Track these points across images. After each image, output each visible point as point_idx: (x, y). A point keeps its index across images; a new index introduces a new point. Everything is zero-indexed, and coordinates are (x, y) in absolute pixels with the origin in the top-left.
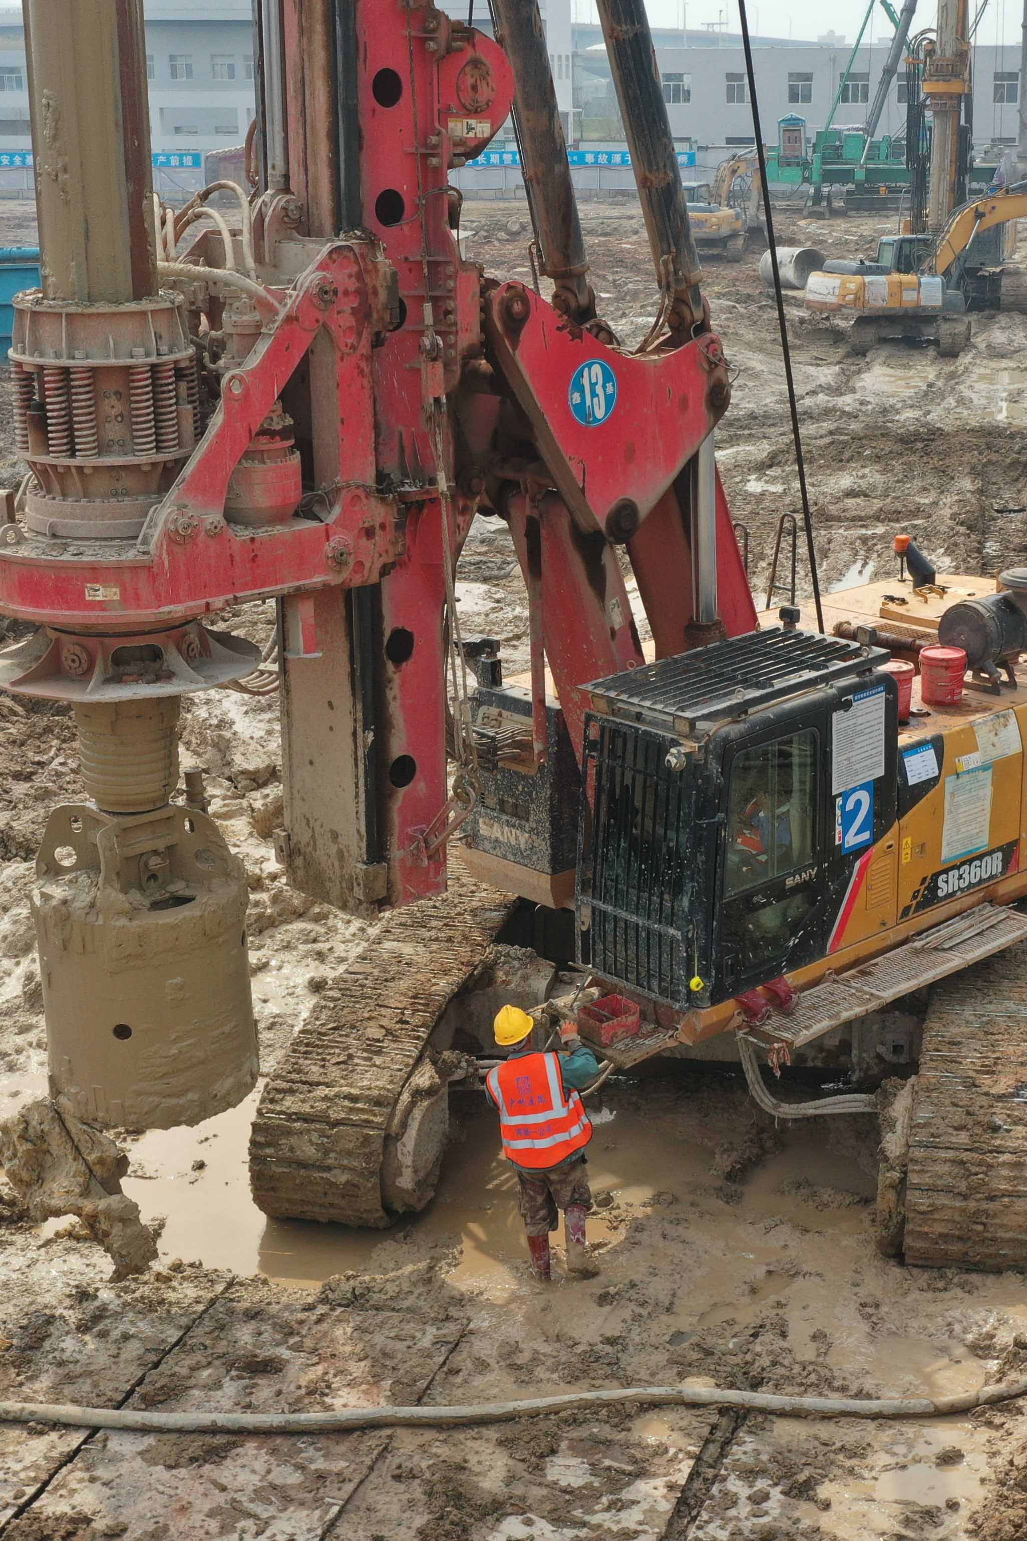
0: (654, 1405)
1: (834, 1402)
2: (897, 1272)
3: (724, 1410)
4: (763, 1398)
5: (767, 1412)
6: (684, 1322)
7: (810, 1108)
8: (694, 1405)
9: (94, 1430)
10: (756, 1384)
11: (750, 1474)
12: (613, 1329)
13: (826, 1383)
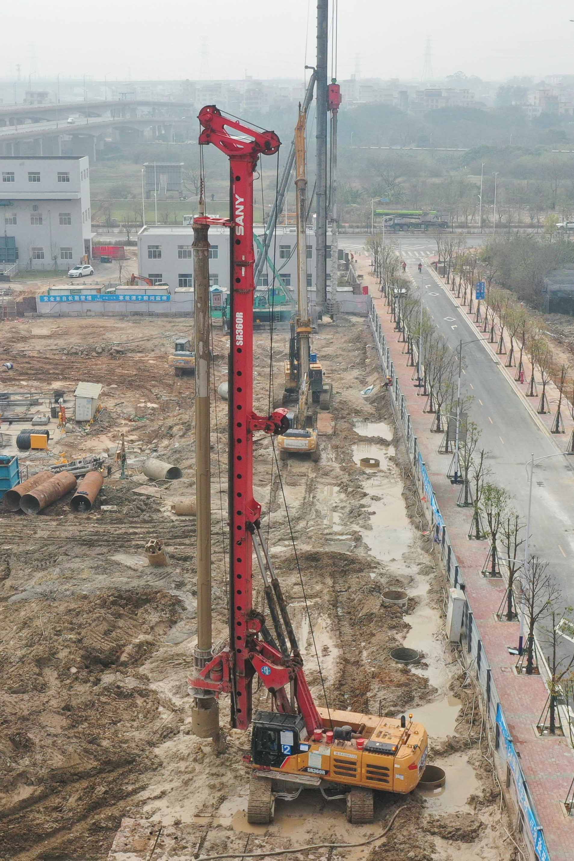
0: (321, 847)
1: (345, 845)
2: (350, 825)
3: (331, 847)
4: (335, 845)
5: (337, 847)
6: (320, 835)
7: (333, 798)
8: (326, 847)
9: (243, 857)
10: (334, 843)
11: (336, 855)
12: (311, 837)
13: (344, 842)
